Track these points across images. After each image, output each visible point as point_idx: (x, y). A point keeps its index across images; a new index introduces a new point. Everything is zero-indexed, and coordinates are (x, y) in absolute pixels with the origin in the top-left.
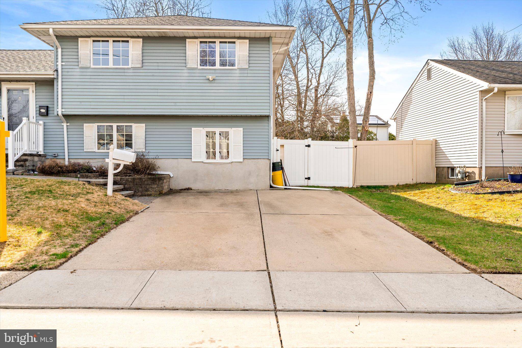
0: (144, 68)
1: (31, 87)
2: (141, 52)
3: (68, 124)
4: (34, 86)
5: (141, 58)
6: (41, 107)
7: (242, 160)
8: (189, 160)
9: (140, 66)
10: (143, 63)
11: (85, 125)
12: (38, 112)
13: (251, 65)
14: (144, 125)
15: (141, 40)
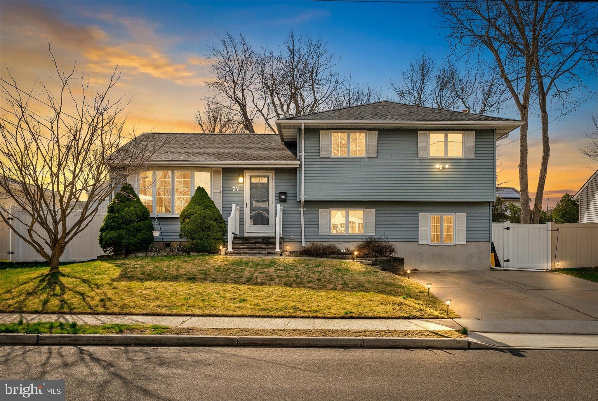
0: (379, 158)
1: (271, 175)
2: (376, 144)
3: (305, 209)
4: (274, 173)
5: (376, 148)
6: (281, 194)
7: (465, 243)
8: (415, 243)
9: (375, 156)
10: (378, 153)
11: (320, 210)
12: (278, 198)
13: (477, 155)
14: (375, 210)
15: (377, 132)
